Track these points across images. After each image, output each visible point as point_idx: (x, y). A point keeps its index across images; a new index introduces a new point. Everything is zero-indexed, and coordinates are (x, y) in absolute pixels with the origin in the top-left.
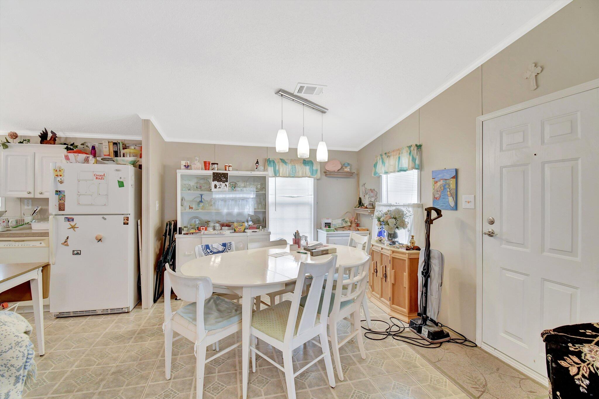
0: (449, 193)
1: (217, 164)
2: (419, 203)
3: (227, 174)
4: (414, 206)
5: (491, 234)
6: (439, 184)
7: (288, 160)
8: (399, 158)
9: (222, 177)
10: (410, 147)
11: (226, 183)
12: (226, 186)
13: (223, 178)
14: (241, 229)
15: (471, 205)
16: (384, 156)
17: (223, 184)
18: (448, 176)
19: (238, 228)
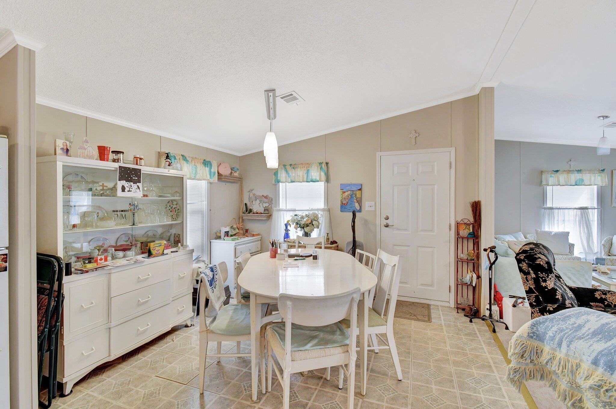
0: (355, 200)
1: (123, 153)
2: (326, 207)
3: (140, 170)
4: (323, 210)
5: (387, 226)
6: (346, 194)
7: (189, 157)
8: (308, 170)
9: (133, 174)
10: (321, 164)
11: (138, 184)
12: (139, 189)
13: (134, 177)
14: (159, 250)
15: (373, 209)
16: (288, 167)
17: (134, 186)
18: (354, 189)
19: (156, 249)
